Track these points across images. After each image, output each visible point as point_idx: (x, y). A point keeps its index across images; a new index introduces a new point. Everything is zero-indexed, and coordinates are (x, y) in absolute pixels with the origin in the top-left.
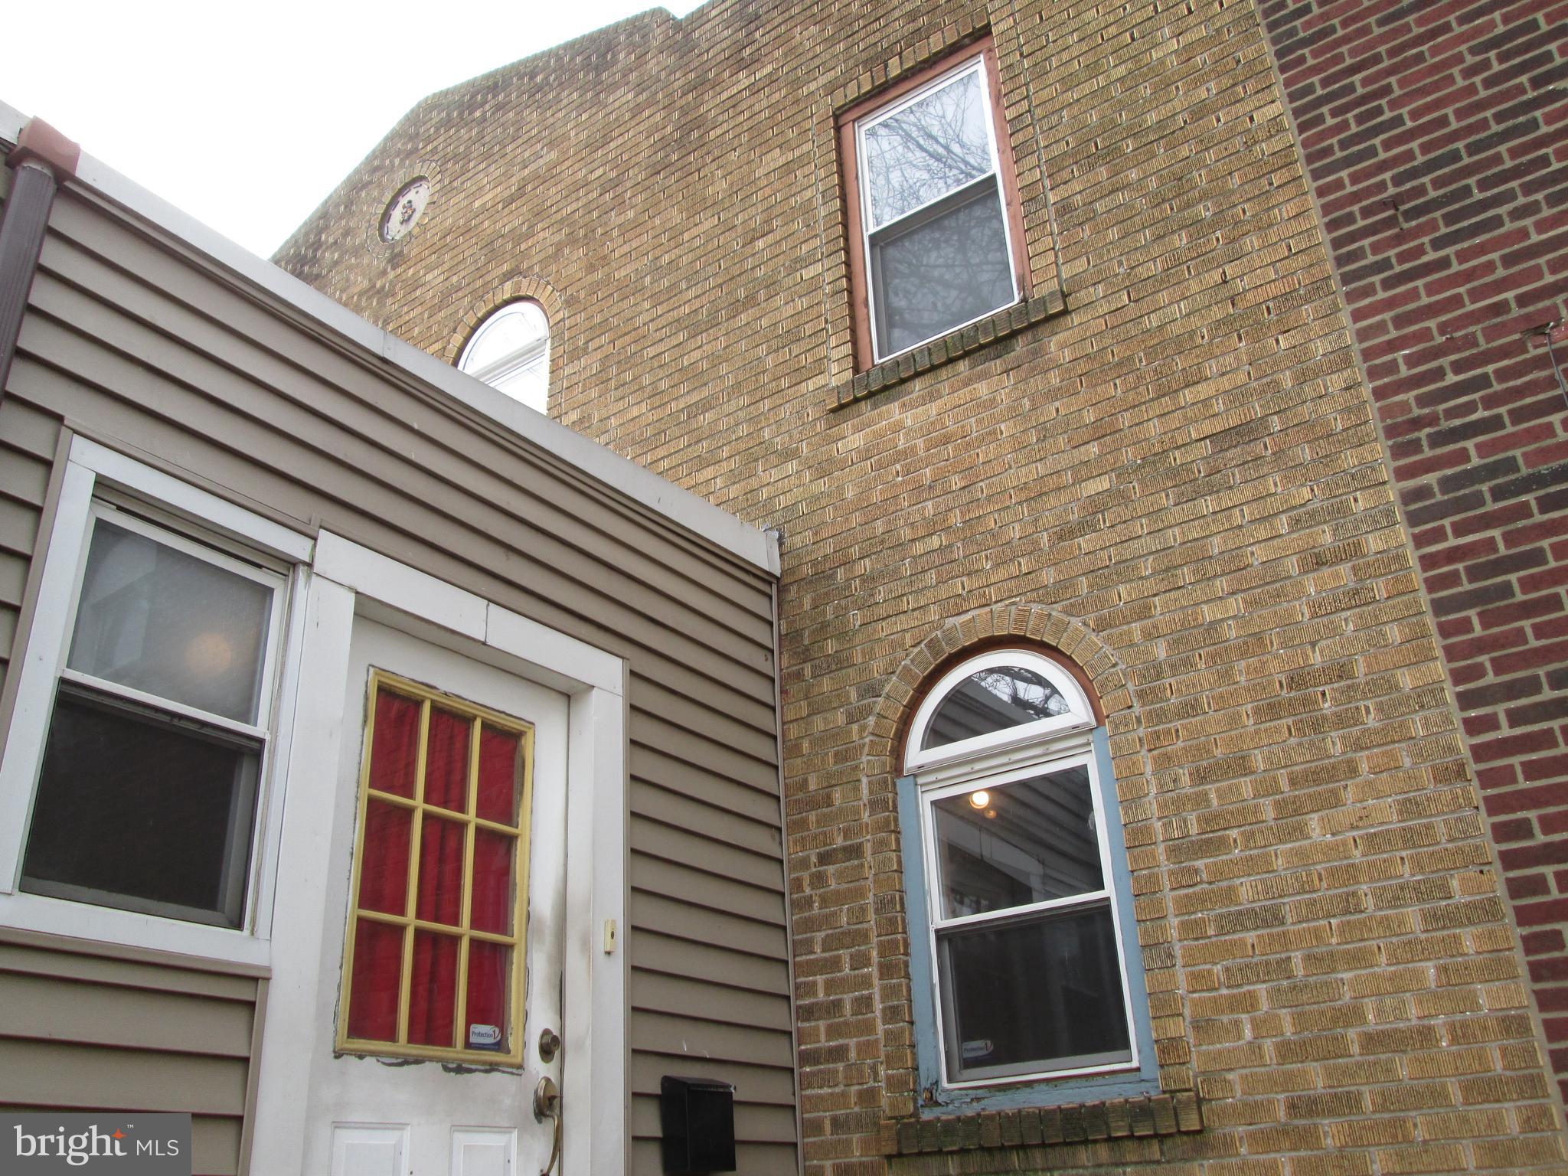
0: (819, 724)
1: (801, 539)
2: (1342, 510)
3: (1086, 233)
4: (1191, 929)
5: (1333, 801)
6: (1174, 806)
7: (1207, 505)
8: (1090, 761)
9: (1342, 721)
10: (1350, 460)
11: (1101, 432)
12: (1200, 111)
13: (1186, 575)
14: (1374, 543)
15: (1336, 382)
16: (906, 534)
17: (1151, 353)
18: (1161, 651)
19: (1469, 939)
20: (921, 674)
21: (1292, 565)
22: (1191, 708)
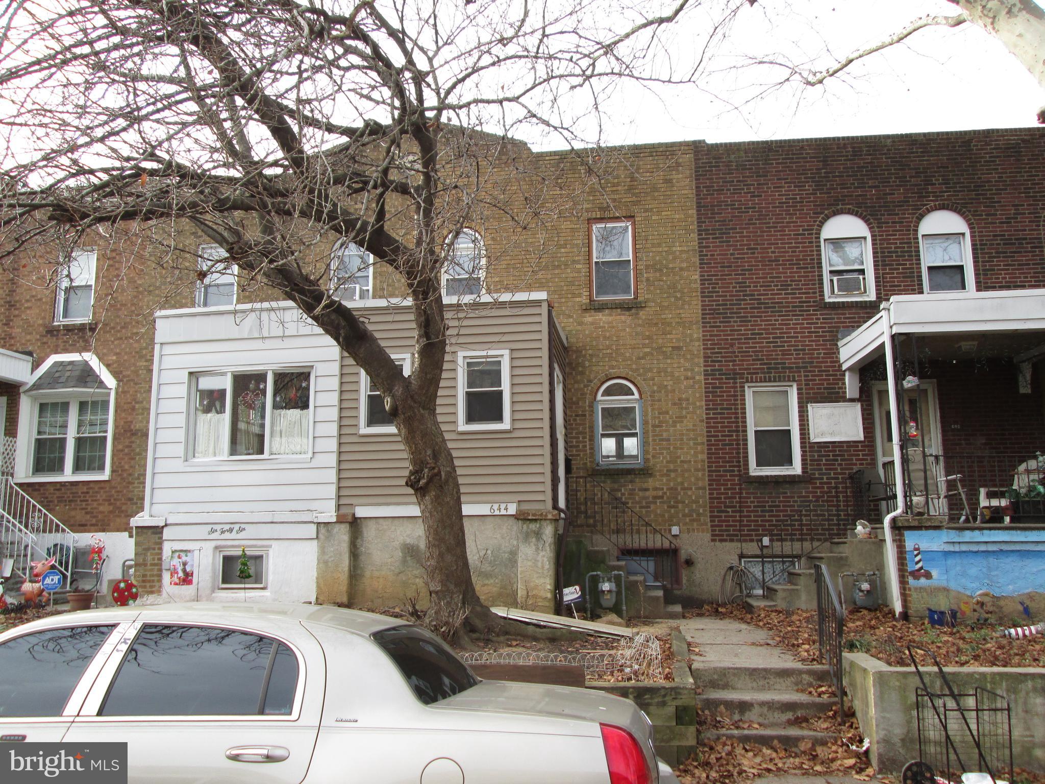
0: (576, 386)
1: (573, 340)
2: (692, 370)
3: (652, 288)
4: (654, 440)
5: (682, 422)
6: (654, 418)
7: (669, 361)
8: (637, 406)
9: (686, 408)
10: (696, 360)
11: (649, 337)
12: (681, 269)
13: (663, 374)
14: (697, 378)
15: (697, 344)
16: (601, 347)
17: (663, 324)
18: (655, 388)
19: (699, 448)
20: (602, 380)
21: (682, 378)
22: (660, 400)
